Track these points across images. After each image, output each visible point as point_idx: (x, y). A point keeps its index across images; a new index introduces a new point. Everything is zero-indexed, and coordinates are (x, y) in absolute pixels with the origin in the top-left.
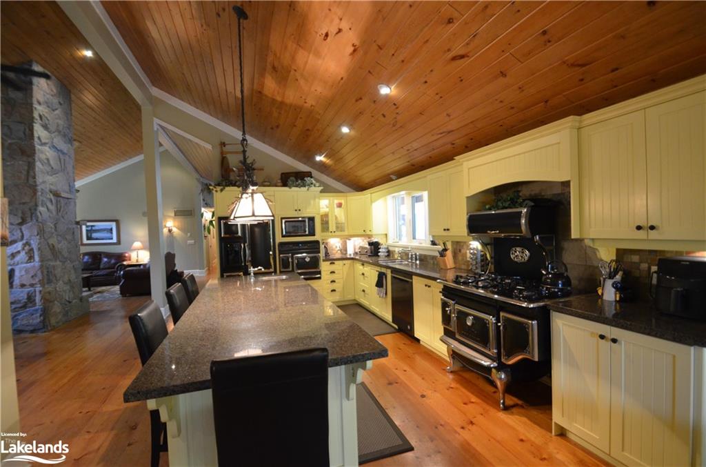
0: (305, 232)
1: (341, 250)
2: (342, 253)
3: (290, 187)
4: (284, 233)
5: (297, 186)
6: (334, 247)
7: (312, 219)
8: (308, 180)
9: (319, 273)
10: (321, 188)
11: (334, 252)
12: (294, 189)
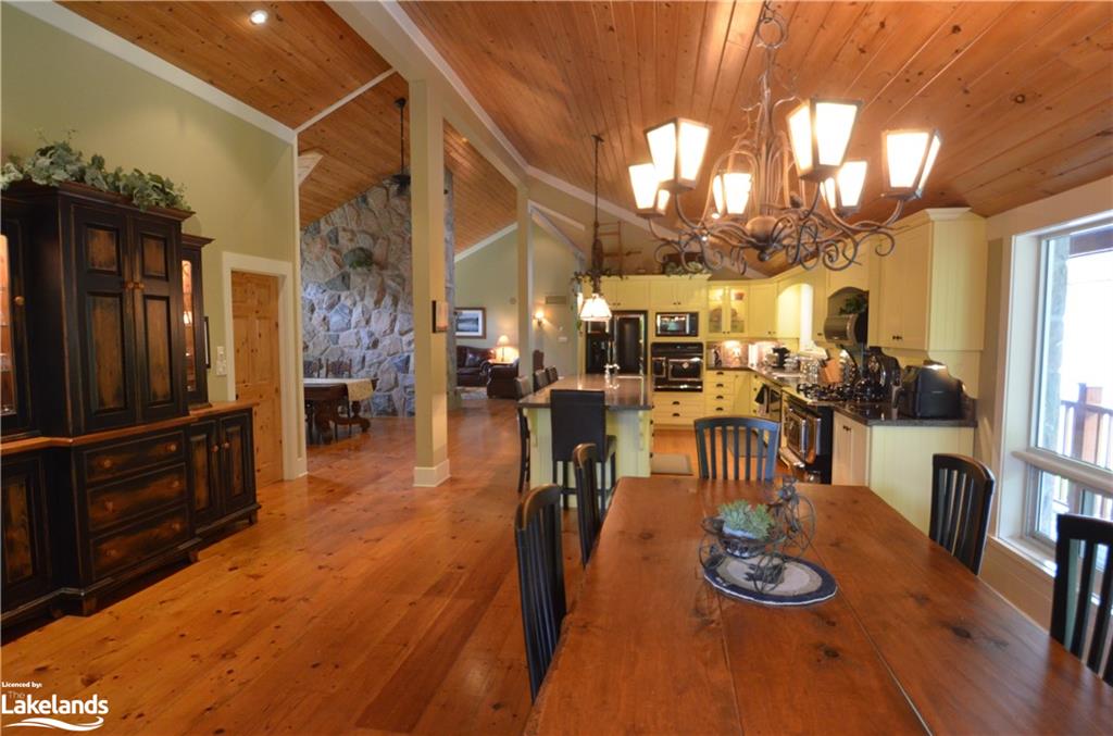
0: (685, 330)
1: (740, 358)
2: (741, 362)
3: (669, 275)
4: (659, 332)
5: (677, 274)
6: (730, 353)
7: (694, 316)
8: (693, 265)
9: (701, 383)
10: (709, 275)
11: (730, 360)
12: (673, 277)
